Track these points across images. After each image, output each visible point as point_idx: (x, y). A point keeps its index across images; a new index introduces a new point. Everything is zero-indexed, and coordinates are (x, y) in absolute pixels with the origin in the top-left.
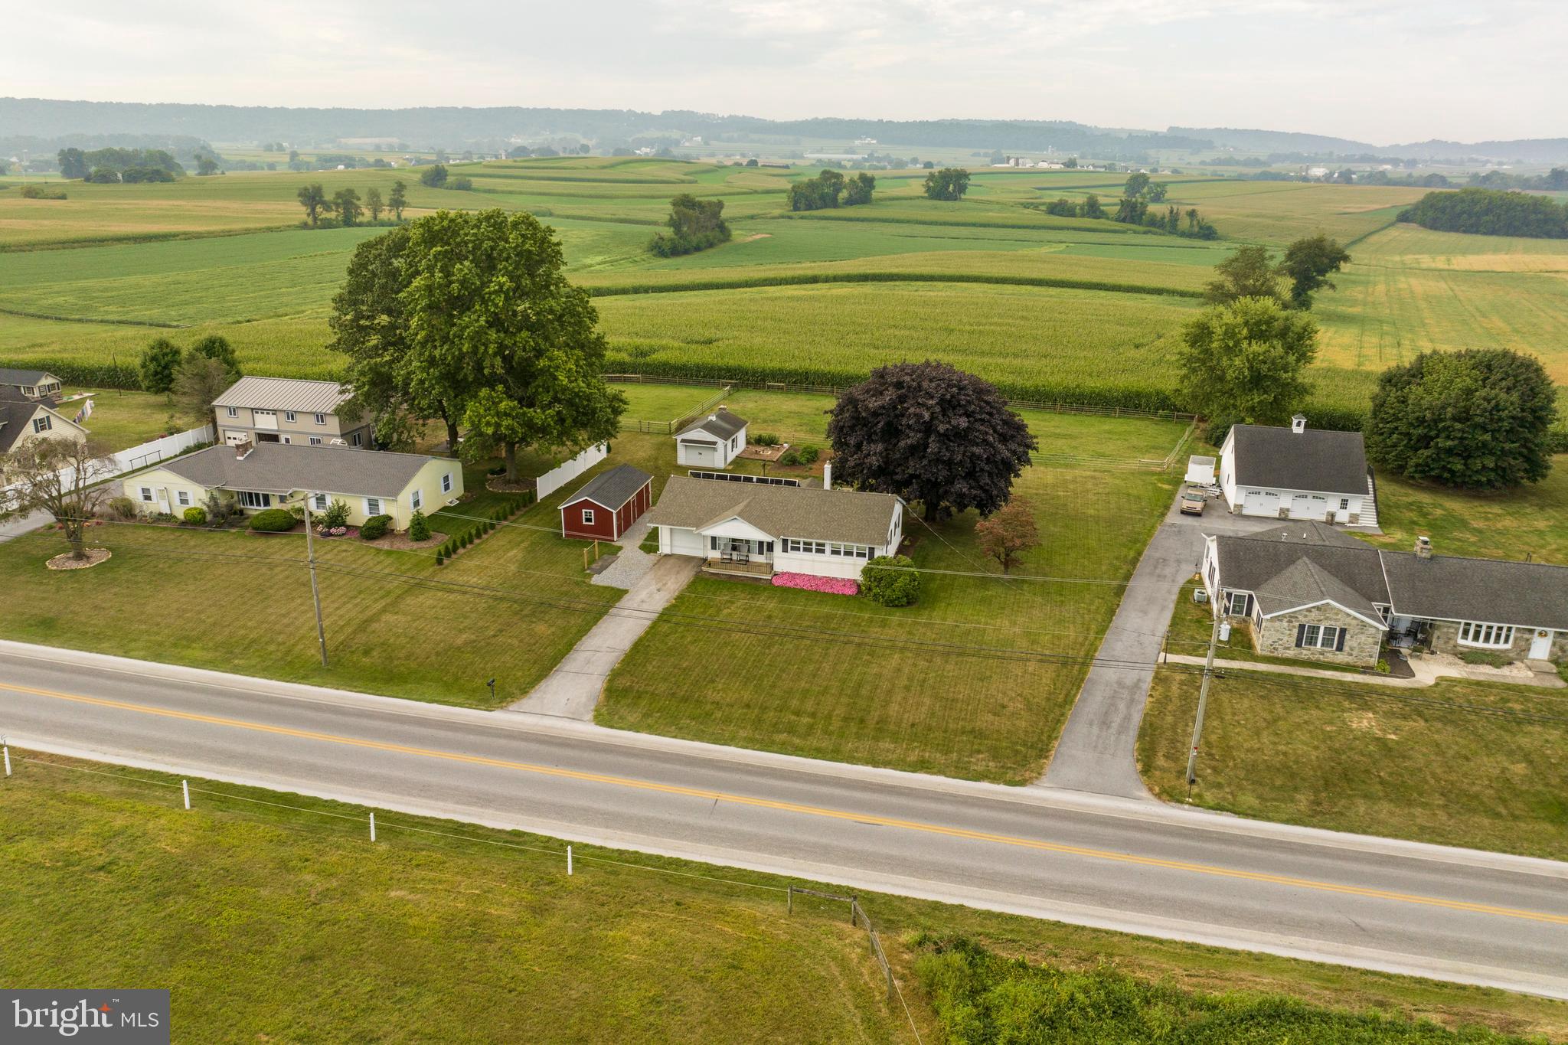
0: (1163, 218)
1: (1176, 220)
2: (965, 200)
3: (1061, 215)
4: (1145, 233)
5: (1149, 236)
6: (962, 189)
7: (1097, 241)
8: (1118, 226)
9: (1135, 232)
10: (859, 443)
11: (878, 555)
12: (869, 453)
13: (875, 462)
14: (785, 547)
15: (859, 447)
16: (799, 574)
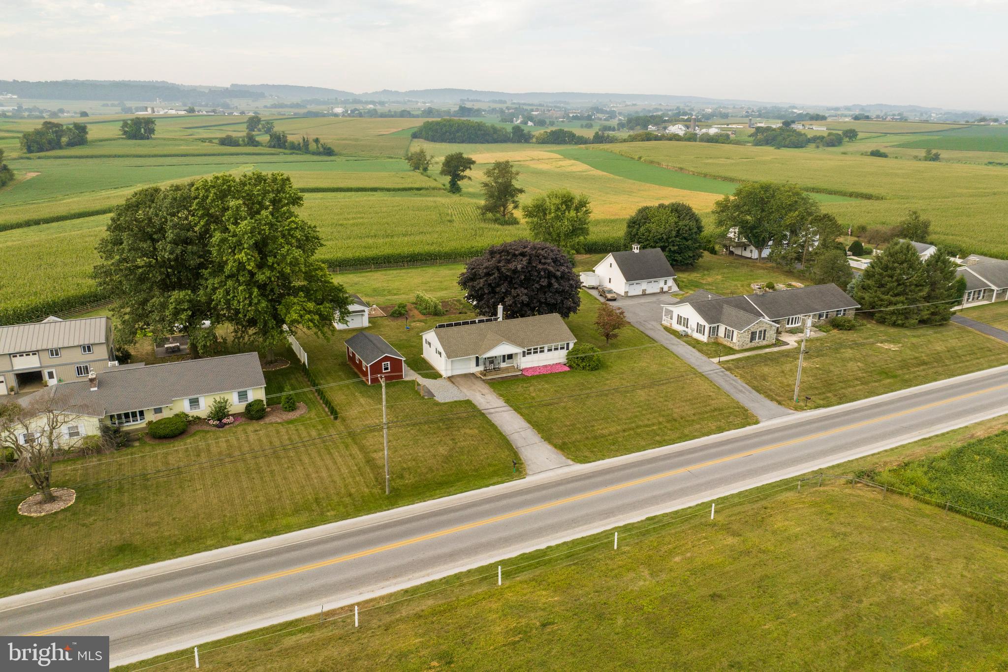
0: (299, 144)
1: (308, 145)
2: (155, 139)
3: (230, 146)
4: (291, 154)
5: (294, 156)
6: (152, 131)
7: (265, 161)
8: (273, 150)
9: (285, 154)
10: (507, 291)
11: (571, 346)
12: (518, 295)
13: (525, 299)
14: (524, 354)
15: (507, 293)
16: (531, 367)
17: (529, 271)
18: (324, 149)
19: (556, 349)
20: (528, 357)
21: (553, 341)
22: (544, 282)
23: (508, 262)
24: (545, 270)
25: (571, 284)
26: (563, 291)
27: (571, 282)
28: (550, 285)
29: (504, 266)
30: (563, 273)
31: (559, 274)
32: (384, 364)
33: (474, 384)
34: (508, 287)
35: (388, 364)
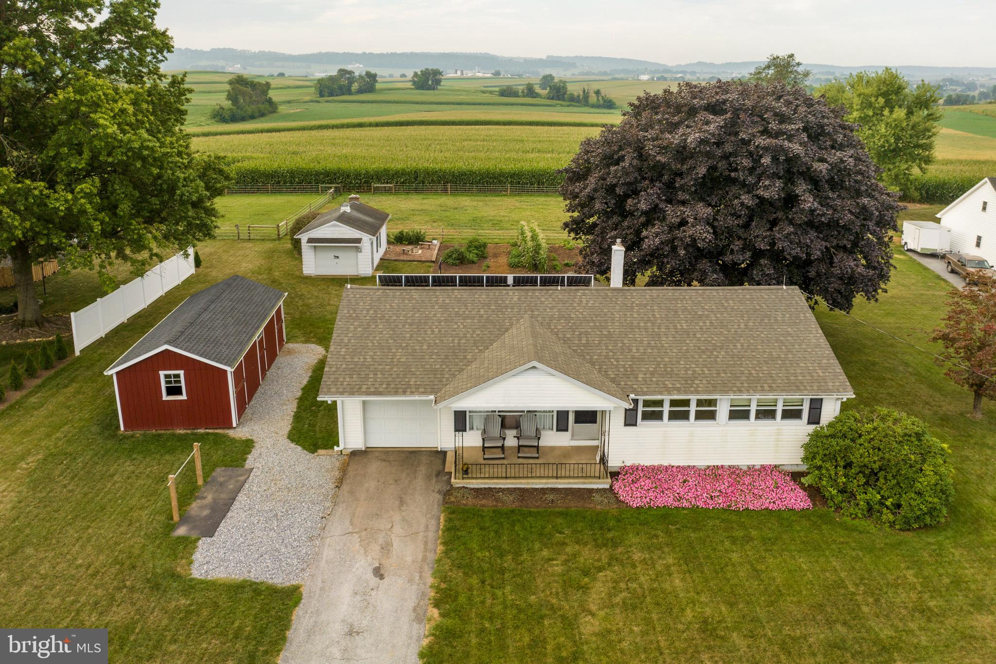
0: (579, 96)
1: (588, 97)
2: (441, 90)
3: (509, 97)
4: (569, 106)
5: (571, 108)
6: (438, 82)
8: (550, 102)
9: (562, 106)
10: (655, 209)
11: (830, 411)
12: (683, 223)
13: (703, 234)
14: (630, 420)
15: (653, 215)
16: (660, 466)
17: (726, 157)
18: (605, 101)
19: (766, 414)
20: (647, 429)
21: (754, 384)
22: (772, 190)
24: (776, 153)
25: (864, 208)
26: (833, 224)
27: (865, 200)
28: (790, 200)
29: (654, 140)
30: (839, 169)
32: (167, 376)
33: (402, 502)
34: (659, 198)
35: (178, 376)
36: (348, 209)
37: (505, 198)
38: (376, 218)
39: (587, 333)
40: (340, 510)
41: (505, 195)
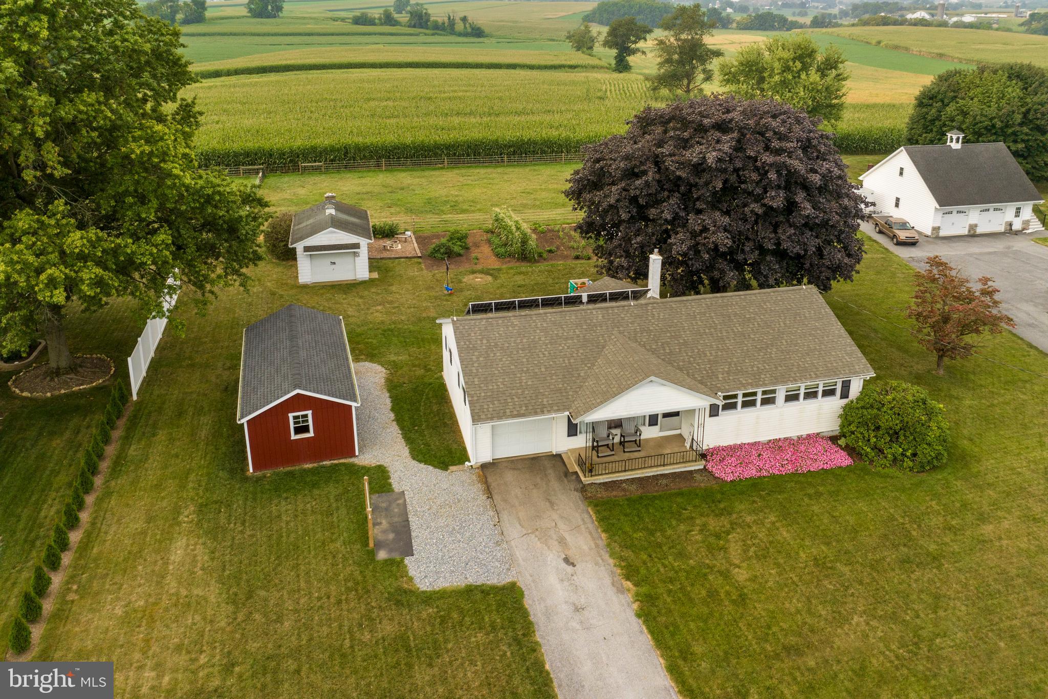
1: (454, 25)
3: (365, 25)
5: (436, 36)
8: (412, 30)
9: (426, 34)
10: (676, 217)
11: (856, 388)
12: (705, 229)
13: (724, 240)
14: (714, 411)
15: (677, 221)
16: (735, 445)
17: (736, 170)
18: (473, 29)
19: (811, 395)
20: (726, 417)
21: (804, 374)
22: (777, 200)
23: (685, 144)
24: (779, 168)
25: (846, 208)
26: (825, 224)
27: (846, 201)
28: (791, 207)
29: (671, 155)
30: (827, 178)
31: (816, 179)
32: (295, 418)
33: (552, 504)
34: (679, 207)
35: (306, 416)
36: (333, 212)
37: (444, 172)
38: (359, 217)
39: (668, 343)
40: (505, 516)
41: (442, 168)
